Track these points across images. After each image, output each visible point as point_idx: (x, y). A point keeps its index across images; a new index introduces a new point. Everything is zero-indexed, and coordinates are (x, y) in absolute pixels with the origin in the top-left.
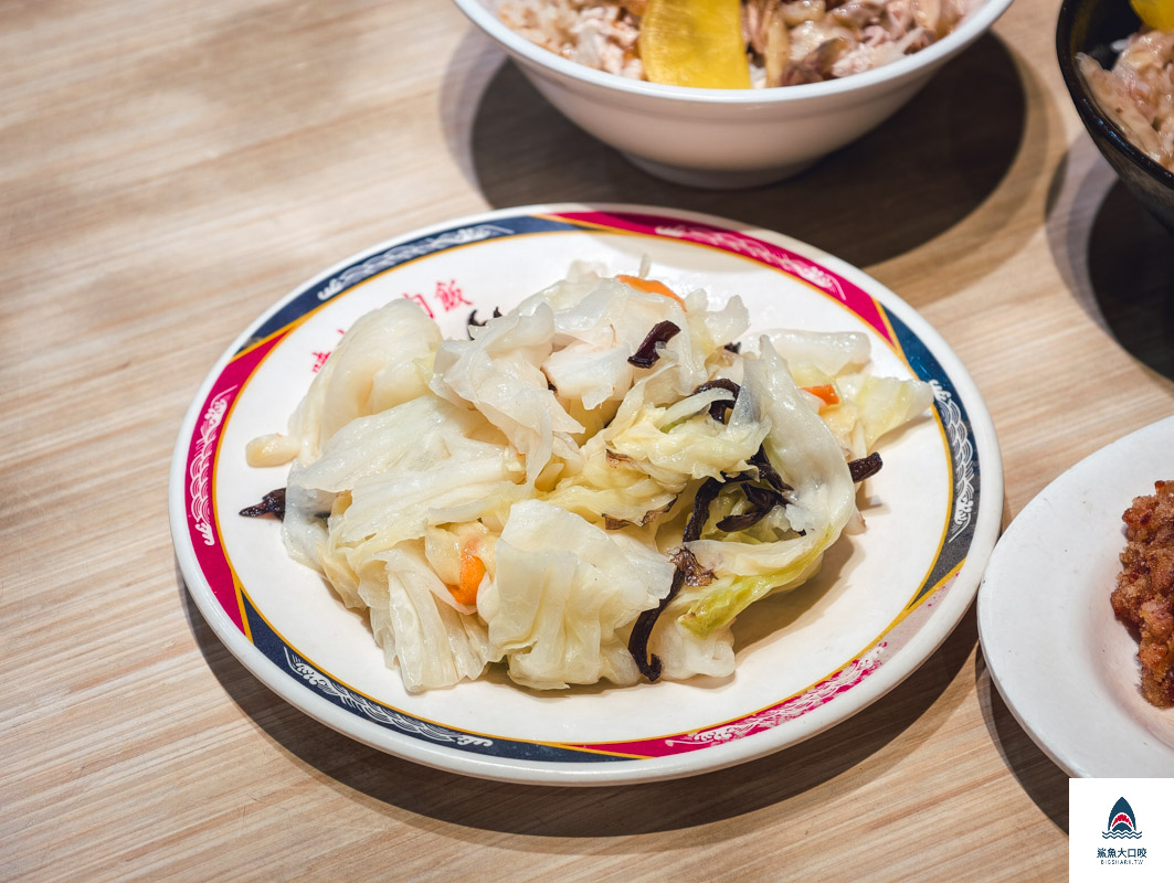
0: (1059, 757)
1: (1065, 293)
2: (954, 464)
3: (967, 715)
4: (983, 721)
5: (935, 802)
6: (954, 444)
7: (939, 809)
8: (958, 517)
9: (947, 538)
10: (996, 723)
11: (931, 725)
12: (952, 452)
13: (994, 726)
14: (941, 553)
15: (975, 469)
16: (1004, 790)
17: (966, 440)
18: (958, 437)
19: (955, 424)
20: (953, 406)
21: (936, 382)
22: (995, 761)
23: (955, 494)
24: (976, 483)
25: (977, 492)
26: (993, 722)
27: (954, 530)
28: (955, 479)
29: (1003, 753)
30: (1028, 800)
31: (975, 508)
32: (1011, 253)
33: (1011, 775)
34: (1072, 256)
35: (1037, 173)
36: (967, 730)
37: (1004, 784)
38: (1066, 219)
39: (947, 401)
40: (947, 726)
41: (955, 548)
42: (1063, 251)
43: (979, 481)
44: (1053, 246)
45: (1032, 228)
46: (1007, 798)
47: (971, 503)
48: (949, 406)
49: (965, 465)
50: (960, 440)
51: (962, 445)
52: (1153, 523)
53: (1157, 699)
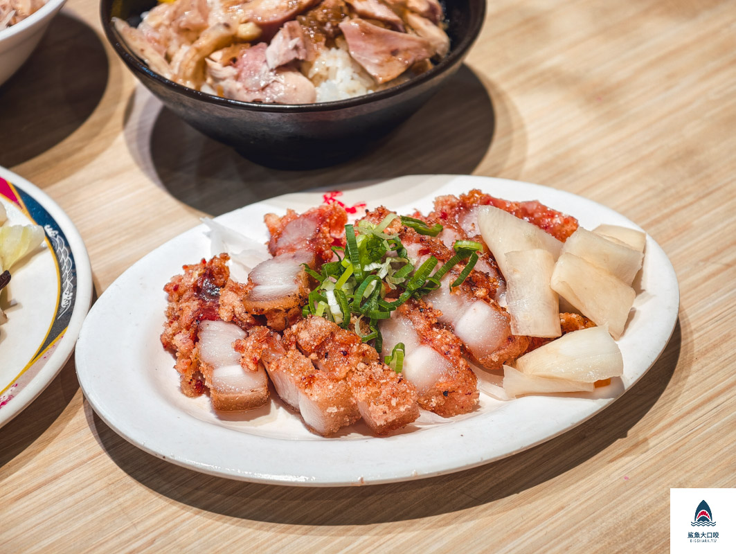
0: (125, 433)
1: (137, 170)
2: (61, 273)
3: (78, 423)
4: (87, 425)
5: (56, 478)
6: (61, 261)
7: (59, 481)
8: (63, 303)
9: (57, 316)
10: (96, 425)
11: (55, 432)
12: (60, 266)
13: (94, 427)
14: (53, 326)
15: (74, 273)
16: (101, 463)
17: (68, 258)
18: (63, 256)
19: (61, 249)
20: (59, 239)
21: (49, 226)
22: (96, 446)
23: (62, 290)
24: (74, 282)
25: (75, 287)
26: (94, 425)
27: (61, 311)
28: (62, 281)
29: (100, 441)
30: (116, 466)
31: (74, 297)
32: (103, 150)
33: (105, 454)
34: (140, 148)
35: (117, 102)
36: (77, 432)
37: (100, 460)
38: (135, 127)
39: (56, 237)
40: (65, 431)
41: (61, 321)
42: (135, 145)
43: (76, 280)
44: (129, 143)
45: (115, 134)
46: (102, 467)
47: (71, 294)
48: (57, 239)
49: (67, 272)
50: (65, 259)
51: (65, 261)
52: (181, 290)
53: (190, 393)
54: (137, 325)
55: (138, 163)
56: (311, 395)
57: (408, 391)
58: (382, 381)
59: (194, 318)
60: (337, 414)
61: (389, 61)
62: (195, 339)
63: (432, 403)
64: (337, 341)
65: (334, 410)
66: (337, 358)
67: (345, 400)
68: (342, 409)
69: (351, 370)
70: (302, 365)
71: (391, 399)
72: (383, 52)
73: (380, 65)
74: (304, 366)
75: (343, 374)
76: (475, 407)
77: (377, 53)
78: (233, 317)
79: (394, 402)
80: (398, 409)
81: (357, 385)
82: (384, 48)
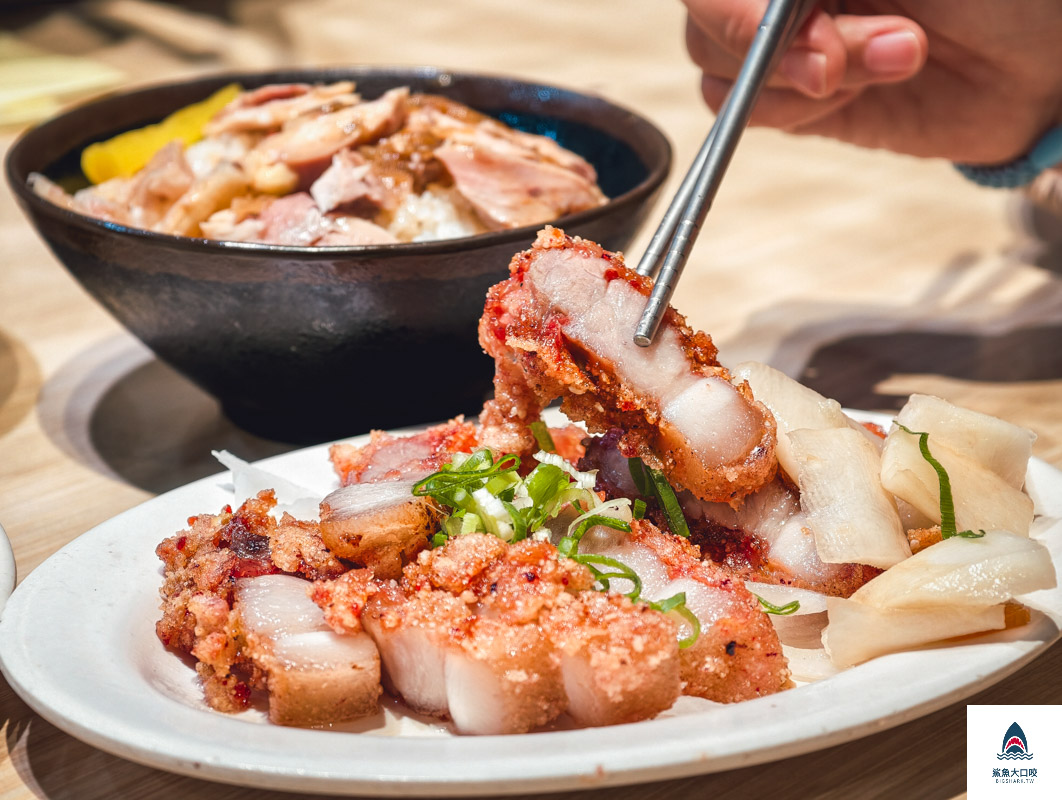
52: (189, 546)
53: (225, 703)
54: (110, 605)
55: (69, 454)
56: (475, 648)
57: (662, 626)
58: (608, 617)
59: (224, 574)
60: (526, 687)
61: (526, 203)
62: (231, 601)
63: (707, 666)
64: (513, 558)
65: (520, 676)
66: (515, 587)
67: (539, 658)
68: (536, 677)
69: (544, 607)
70: (448, 608)
71: (632, 639)
72: (515, 191)
73: (513, 208)
74: (453, 610)
75: (533, 611)
76: (783, 686)
77: (505, 192)
78: (300, 566)
79: (639, 643)
80: (646, 661)
81: (560, 628)
82: (516, 185)
